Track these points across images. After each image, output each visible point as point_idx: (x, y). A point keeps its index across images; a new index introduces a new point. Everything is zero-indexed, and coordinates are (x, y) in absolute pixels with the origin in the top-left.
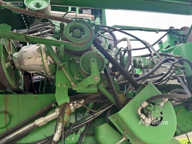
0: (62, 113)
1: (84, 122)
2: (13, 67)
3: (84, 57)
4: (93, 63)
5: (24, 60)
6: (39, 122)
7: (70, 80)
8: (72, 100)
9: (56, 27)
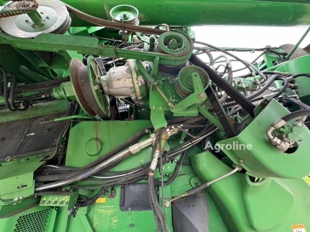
0: (159, 139)
1: (181, 149)
2: (101, 91)
3: (181, 73)
4: (196, 77)
5: (113, 82)
6: (134, 148)
7: (167, 101)
8: (170, 125)
9: (145, 43)
